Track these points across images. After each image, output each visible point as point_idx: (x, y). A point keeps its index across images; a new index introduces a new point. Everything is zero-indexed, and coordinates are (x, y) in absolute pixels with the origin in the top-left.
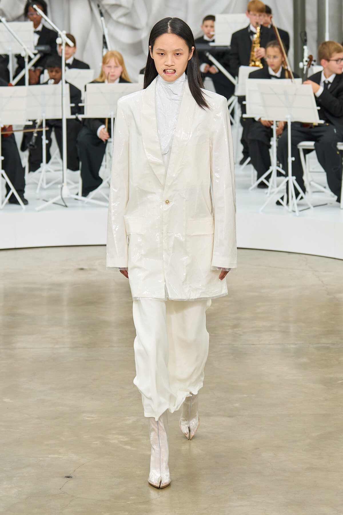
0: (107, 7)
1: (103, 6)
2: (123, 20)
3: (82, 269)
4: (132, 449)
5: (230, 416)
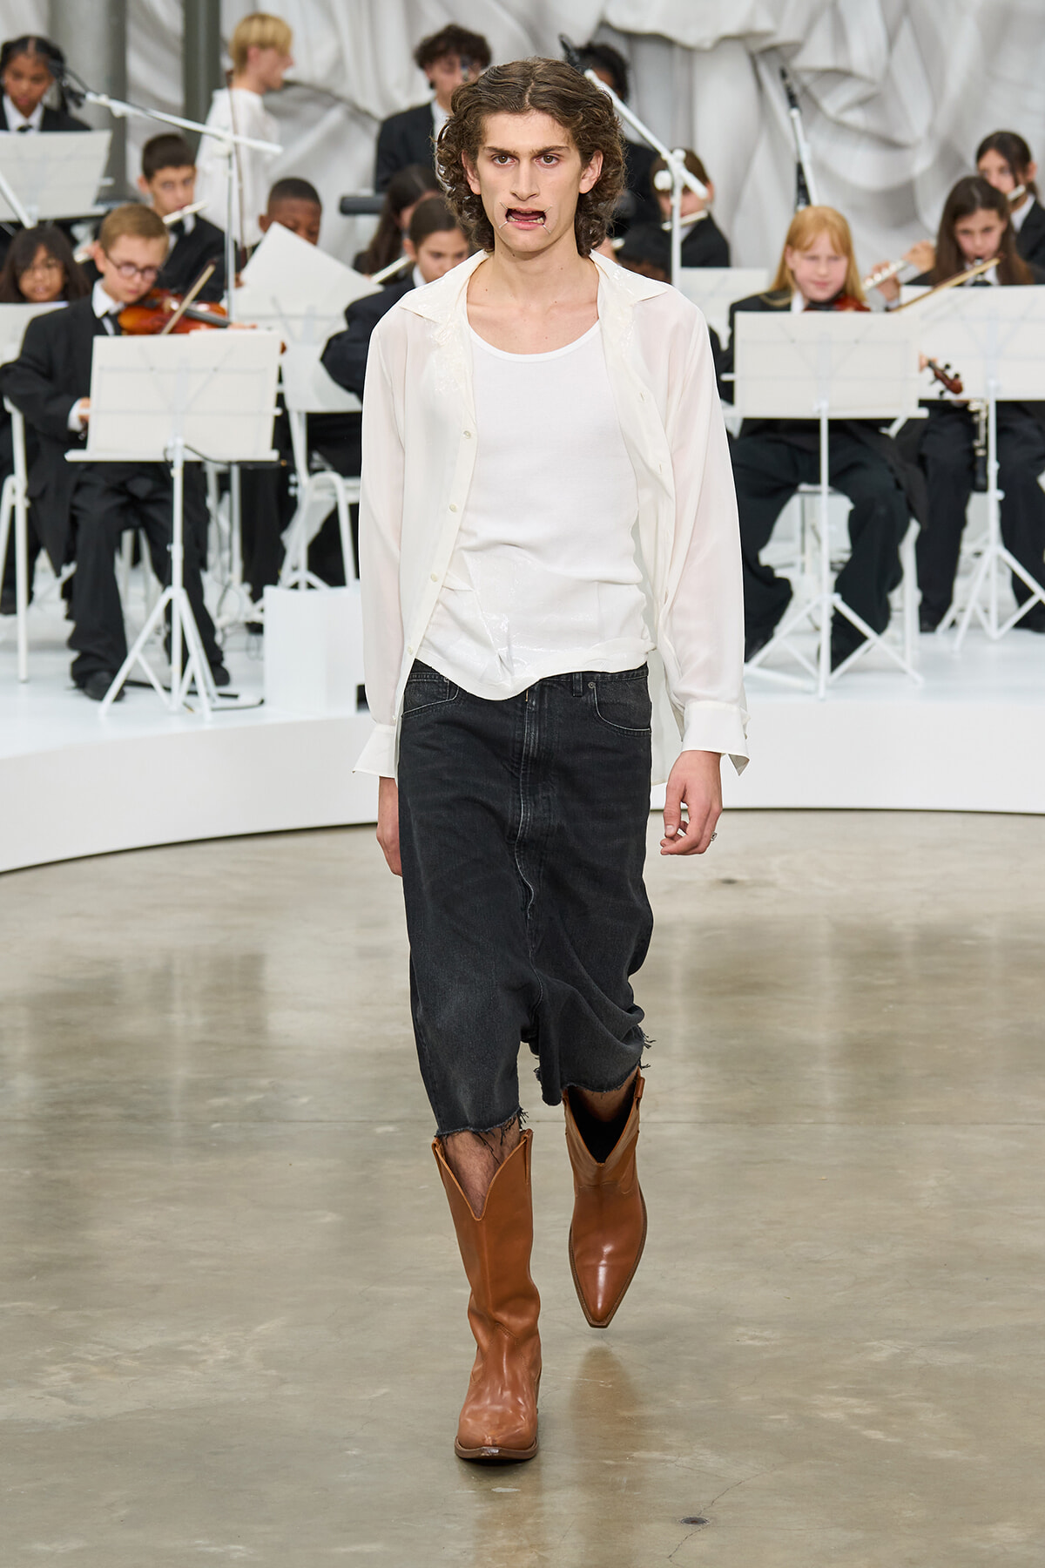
0: (806, 79)
1: (796, 74)
2: (856, 118)
3: (730, 882)
4: (889, 1440)
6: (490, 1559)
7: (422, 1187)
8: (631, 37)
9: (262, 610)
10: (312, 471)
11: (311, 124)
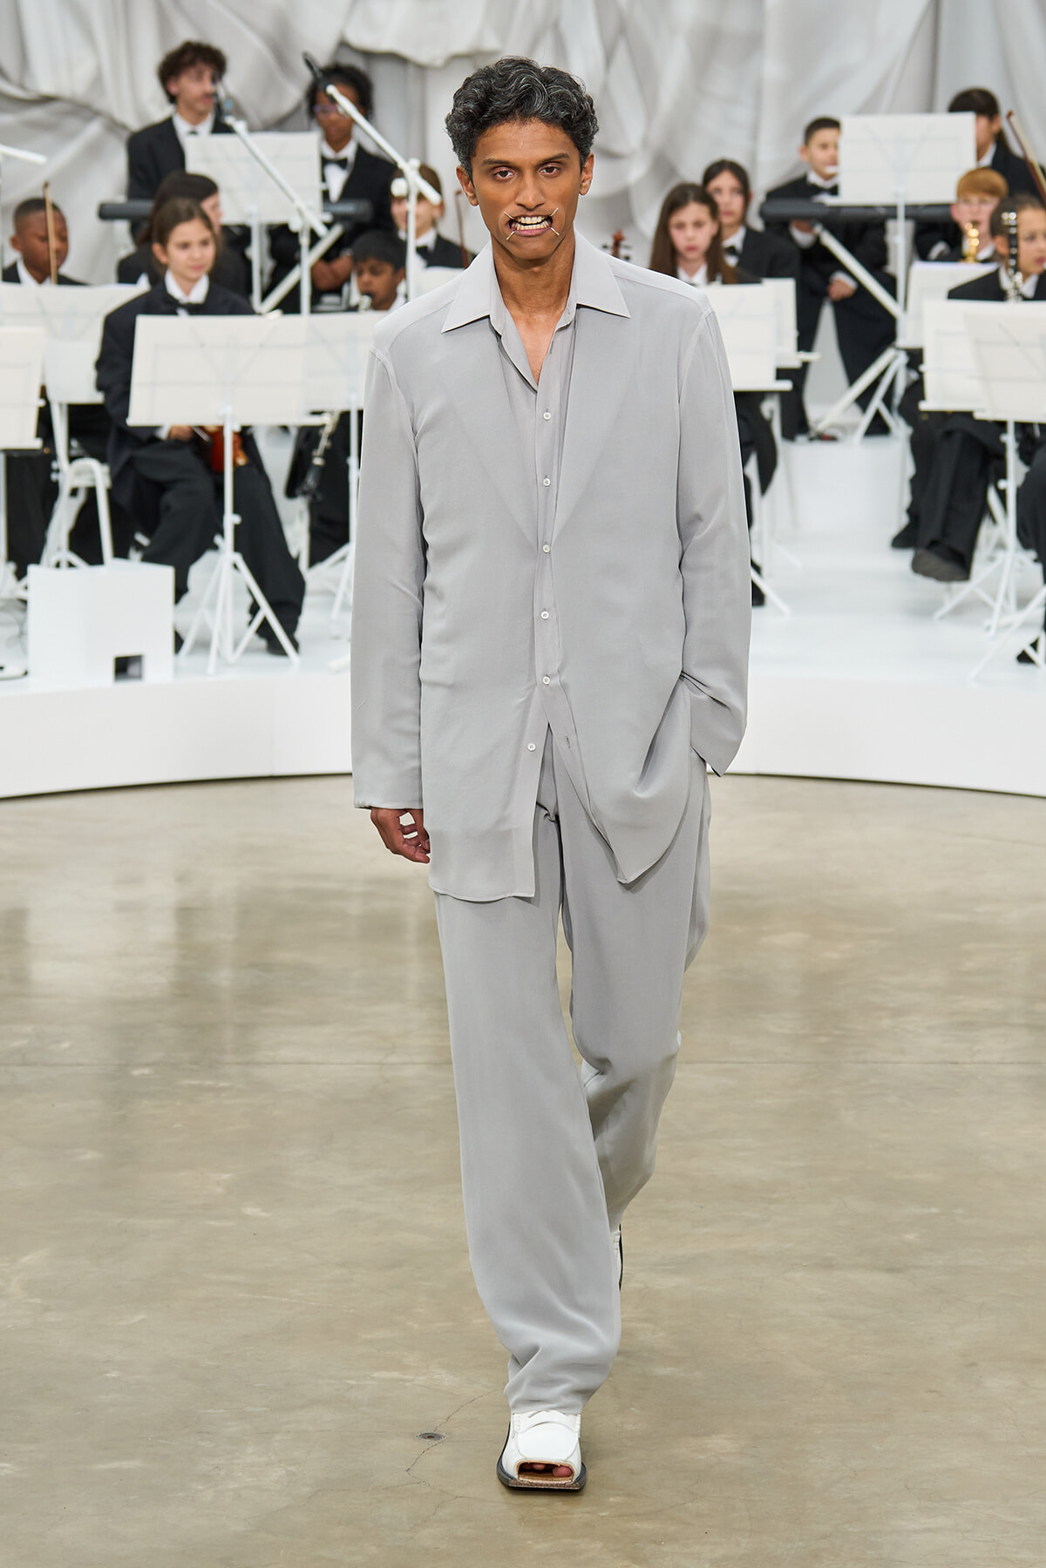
5: (891, 1270)
6: (240, 1474)
7: (175, 1126)
8: (368, 55)
9: (26, 588)
10: (72, 459)
11: (71, 136)
